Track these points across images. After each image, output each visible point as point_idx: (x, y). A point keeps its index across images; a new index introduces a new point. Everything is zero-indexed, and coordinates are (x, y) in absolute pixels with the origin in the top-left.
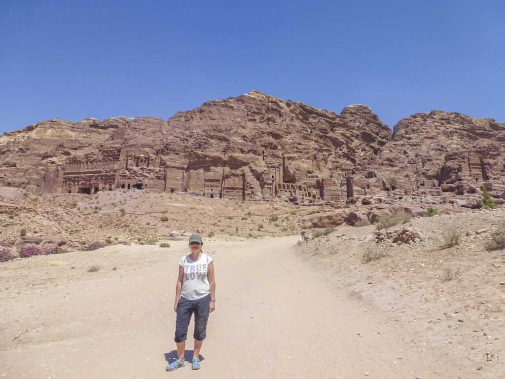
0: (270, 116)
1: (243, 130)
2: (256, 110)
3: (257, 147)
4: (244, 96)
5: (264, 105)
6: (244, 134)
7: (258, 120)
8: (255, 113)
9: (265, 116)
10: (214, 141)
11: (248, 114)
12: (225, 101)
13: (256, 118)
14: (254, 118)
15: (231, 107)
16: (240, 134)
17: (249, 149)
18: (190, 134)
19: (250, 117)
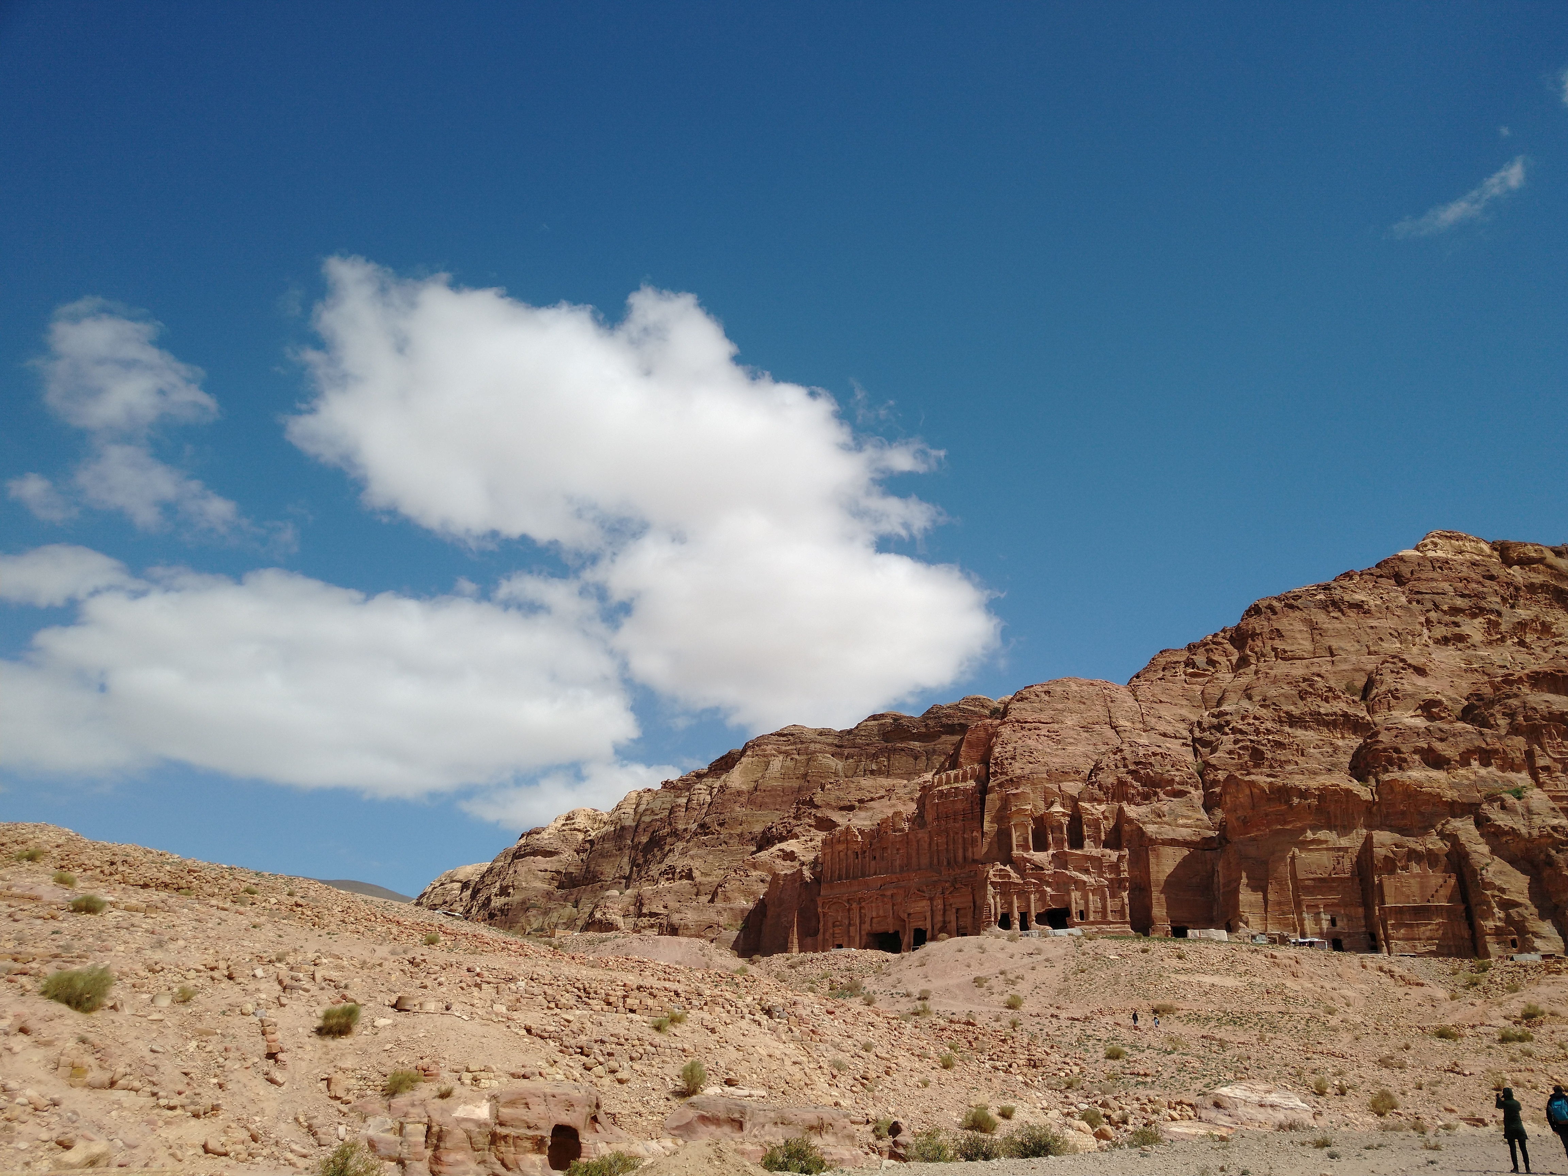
0: (1523, 614)
1: (1421, 681)
2: (1459, 602)
3: (1500, 738)
4: (1401, 559)
5: (1492, 578)
6: (1429, 696)
7: (1477, 637)
8: (1455, 611)
9: (1506, 618)
10: (1310, 733)
11: (1428, 621)
12: (1327, 588)
13: (1465, 629)
14: (1457, 630)
15: (1358, 606)
16: (1412, 696)
17: (1462, 748)
18: (1215, 721)
19: (1440, 631)
